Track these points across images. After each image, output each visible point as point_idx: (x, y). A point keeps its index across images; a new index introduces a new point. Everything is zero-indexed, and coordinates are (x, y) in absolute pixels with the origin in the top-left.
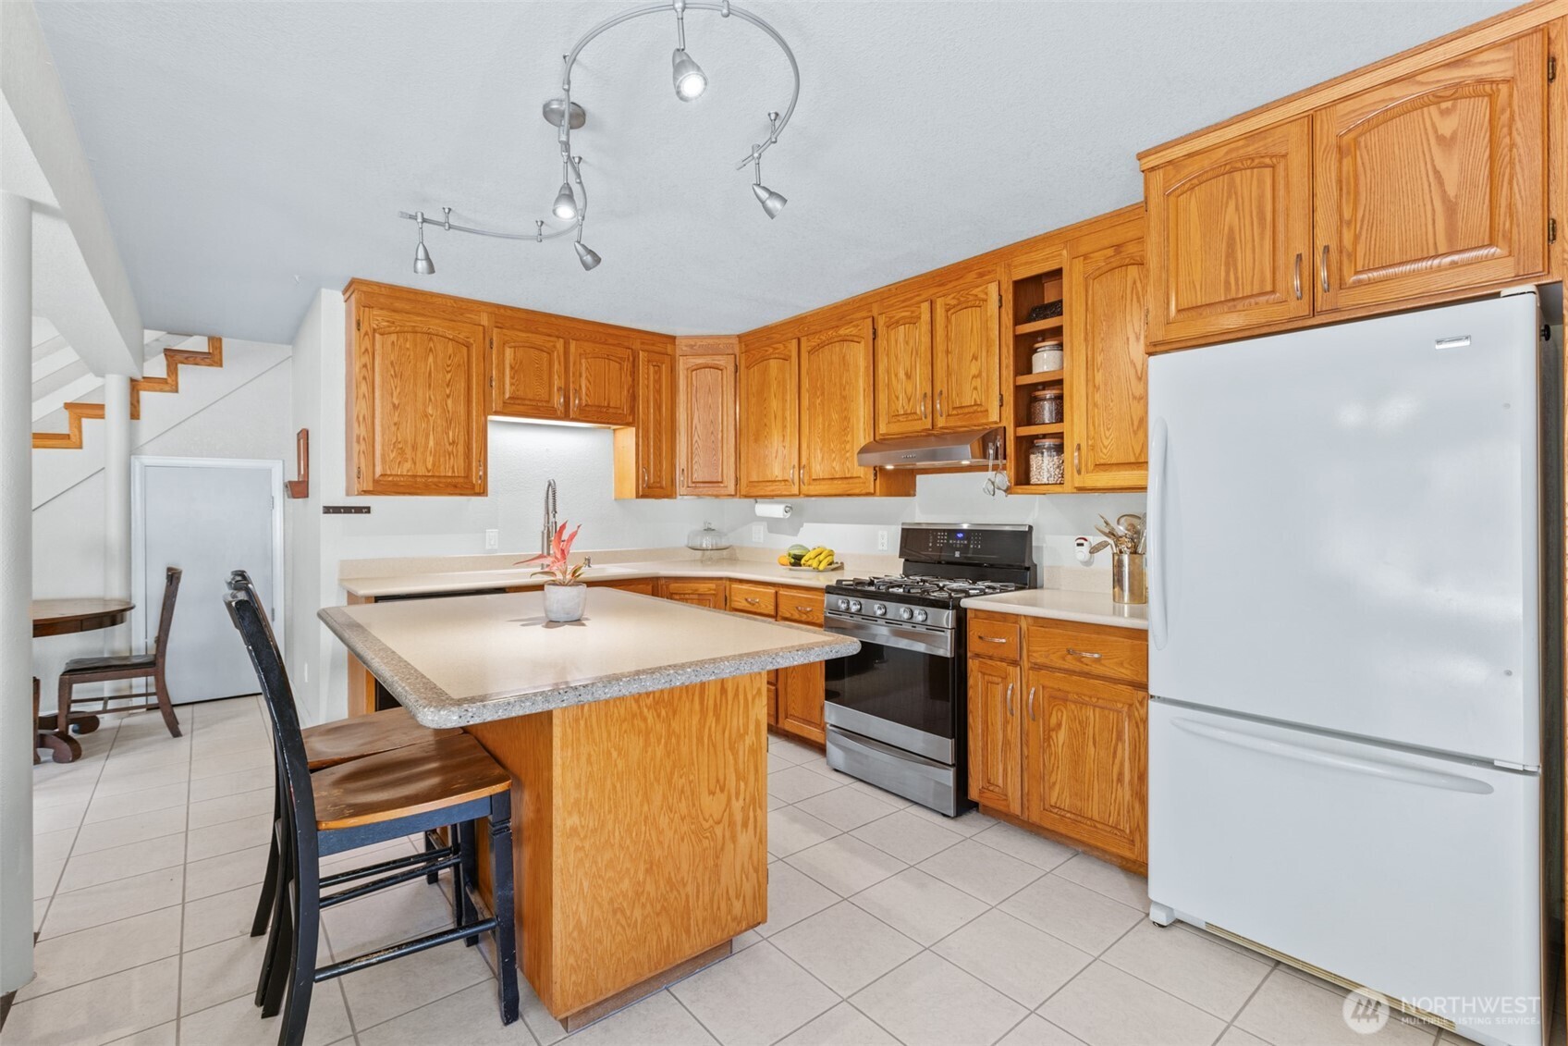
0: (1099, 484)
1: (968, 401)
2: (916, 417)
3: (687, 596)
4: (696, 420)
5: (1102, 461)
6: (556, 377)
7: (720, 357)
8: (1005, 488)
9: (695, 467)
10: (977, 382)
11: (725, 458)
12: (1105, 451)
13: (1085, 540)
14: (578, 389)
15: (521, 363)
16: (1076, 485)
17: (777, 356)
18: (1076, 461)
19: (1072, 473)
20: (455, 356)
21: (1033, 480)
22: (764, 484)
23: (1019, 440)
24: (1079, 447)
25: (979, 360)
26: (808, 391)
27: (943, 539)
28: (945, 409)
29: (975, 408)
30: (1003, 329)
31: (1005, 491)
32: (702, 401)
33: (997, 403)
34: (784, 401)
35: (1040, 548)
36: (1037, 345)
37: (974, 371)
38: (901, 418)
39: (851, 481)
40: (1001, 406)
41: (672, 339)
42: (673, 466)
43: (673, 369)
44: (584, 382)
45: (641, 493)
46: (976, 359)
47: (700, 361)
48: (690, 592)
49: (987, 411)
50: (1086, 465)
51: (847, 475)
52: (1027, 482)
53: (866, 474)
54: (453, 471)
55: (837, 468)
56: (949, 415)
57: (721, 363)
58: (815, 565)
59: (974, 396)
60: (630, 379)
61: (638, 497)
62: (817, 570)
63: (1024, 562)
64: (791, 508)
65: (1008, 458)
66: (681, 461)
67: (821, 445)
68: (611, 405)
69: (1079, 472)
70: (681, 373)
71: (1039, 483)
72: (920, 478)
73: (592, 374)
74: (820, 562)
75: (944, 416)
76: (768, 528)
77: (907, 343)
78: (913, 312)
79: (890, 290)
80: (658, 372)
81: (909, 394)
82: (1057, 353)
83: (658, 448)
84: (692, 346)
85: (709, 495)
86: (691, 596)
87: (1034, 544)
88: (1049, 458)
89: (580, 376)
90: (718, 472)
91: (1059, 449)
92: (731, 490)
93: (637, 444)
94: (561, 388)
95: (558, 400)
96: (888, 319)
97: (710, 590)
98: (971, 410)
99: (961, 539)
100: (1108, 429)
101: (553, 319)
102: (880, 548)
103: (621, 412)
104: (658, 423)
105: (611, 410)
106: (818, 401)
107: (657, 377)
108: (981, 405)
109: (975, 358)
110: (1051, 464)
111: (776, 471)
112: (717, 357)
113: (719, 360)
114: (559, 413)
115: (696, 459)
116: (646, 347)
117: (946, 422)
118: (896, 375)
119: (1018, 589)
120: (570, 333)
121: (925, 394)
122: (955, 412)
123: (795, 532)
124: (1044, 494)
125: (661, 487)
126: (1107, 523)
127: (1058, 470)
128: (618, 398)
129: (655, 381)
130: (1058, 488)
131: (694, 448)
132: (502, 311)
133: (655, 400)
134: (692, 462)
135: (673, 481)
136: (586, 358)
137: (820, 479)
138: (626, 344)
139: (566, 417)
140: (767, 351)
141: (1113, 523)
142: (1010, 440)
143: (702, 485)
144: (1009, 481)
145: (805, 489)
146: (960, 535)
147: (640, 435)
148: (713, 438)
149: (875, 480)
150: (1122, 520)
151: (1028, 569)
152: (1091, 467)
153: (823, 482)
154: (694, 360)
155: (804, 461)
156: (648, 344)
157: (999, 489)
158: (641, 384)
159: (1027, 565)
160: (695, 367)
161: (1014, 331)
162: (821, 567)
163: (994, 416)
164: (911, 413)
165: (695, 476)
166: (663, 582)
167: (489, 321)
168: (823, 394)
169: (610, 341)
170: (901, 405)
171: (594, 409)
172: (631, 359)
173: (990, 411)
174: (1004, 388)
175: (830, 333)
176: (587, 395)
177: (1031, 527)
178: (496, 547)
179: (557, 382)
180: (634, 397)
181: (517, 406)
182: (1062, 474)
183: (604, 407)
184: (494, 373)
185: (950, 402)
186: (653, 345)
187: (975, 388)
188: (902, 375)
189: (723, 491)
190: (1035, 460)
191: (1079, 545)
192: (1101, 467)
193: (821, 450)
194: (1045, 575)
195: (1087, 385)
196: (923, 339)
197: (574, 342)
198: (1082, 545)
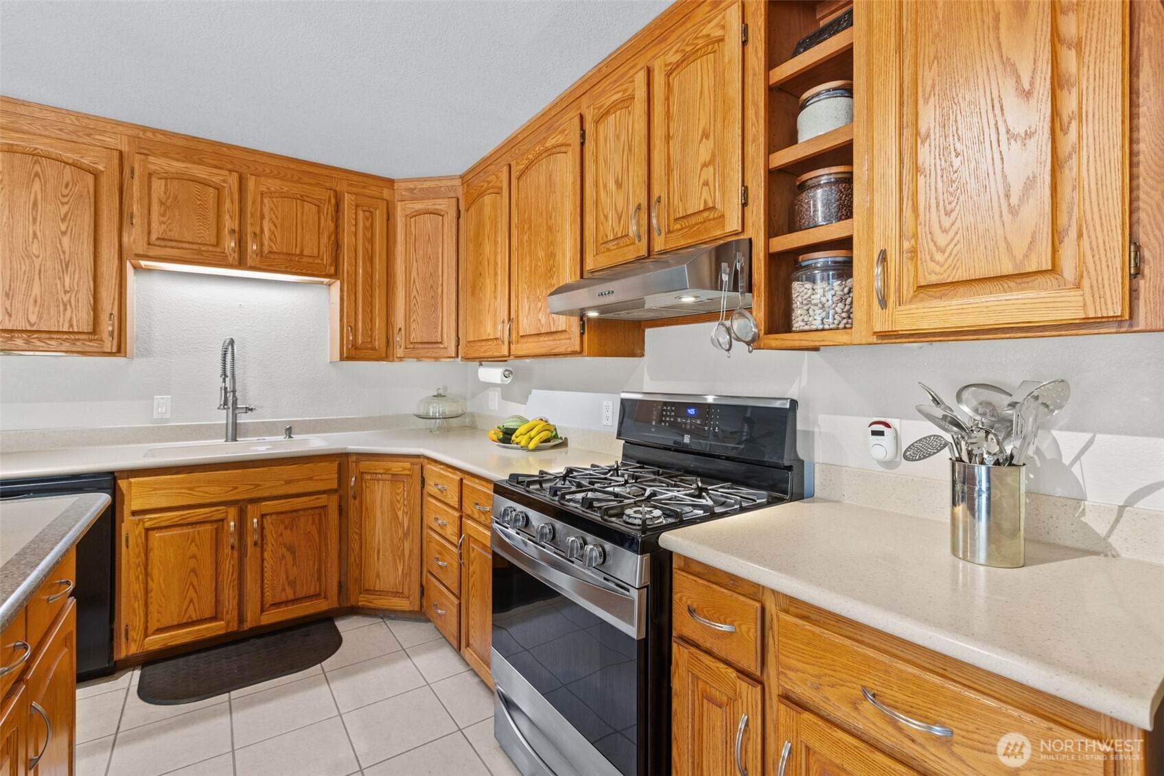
0: (926, 325)
1: (694, 205)
2: (628, 242)
3: (379, 476)
4: (414, 274)
5: (934, 279)
6: (227, 217)
7: (440, 201)
8: (749, 338)
9: (413, 326)
10: (709, 173)
11: (445, 315)
12: (939, 257)
13: (888, 426)
14: (258, 232)
15: (176, 198)
16: (878, 328)
17: (491, 191)
18: (878, 284)
19: (870, 306)
20: (75, 184)
21: (798, 324)
22: (479, 344)
23: (774, 259)
24: (883, 257)
25: (712, 137)
26: (517, 227)
27: (670, 417)
28: (664, 222)
29: (705, 214)
30: (749, 80)
31: (748, 343)
32: (421, 252)
33: (737, 201)
34: (496, 242)
35: (809, 435)
36: (806, 95)
37: (704, 156)
38: (610, 246)
39: (556, 336)
40: (744, 205)
41: (390, 182)
42: (388, 324)
43: (389, 217)
44: (267, 225)
45: (345, 355)
46: (707, 138)
47: (419, 206)
48: (382, 471)
49: (723, 216)
50: (899, 289)
51: (553, 330)
52: (788, 328)
53: (570, 326)
54: (71, 326)
55: (543, 321)
56: (669, 232)
57: (443, 207)
58: (523, 443)
59: (705, 195)
60: (331, 225)
61: (342, 359)
62: (525, 448)
63: (782, 457)
64: (511, 372)
65: (755, 289)
66: (399, 320)
67: (527, 291)
68: (305, 253)
69: (883, 303)
70: (399, 220)
71: (807, 328)
72: (649, 332)
73: (279, 216)
74: (532, 439)
75: (663, 234)
76: (502, 395)
77: (618, 137)
78: (625, 91)
79: (599, 70)
80: (371, 216)
81: (620, 210)
82: (842, 102)
83: (369, 305)
84: (411, 190)
85: (428, 357)
86: (384, 477)
87: (799, 427)
88: (825, 284)
89: (262, 217)
90: (437, 331)
91: (844, 270)
92: (452, 352)
93: (342, 299)
94: (233, 231)
95: (230, 244)
96: (596, 111)
97: (404, 469)
98: (699, 218)
99: (692, 417)
100: (948, 214)
101: (225, 149)
102: (605, 422)
103: (319, 261)
104: (369, 276)
105: (305, 259)
106: (526, 237)
107: (368, 224)
108: (714, 208)
109: (706, 135)
110: (829, 295)
111: (488, 330)
112: (437, 201)
113: (440, 205)
114: (231, 259)
115: (414, 317)
116: (355, 190)
117: (666, 242)
118: (605, 186)
119: (772, 502)
120: (249, 167)
121: (640, 205)
122: (678, 226)
123: (524, 399)
124: (816, 349)
125: (374, 349)
126: (936, 401)
127: (841, 305)
128: (313, 244)
129: (365, 228)
130: (842, 337)
131: (412, 305)
132: (149, 135)
133: (365, 249)
134: (410, 320)
135: (388, 342)
136: (271, 197)
137: (527, 336)
138: (328, 185)
139: (241, 264)
140: (482, 187)
141: (949, 399)
142: (759, 259)
143: (420, 346)
144: (757, 326)
145: (517, 349)
146: (692, 411)
147: (346, 288)
148: (432, 293)
149: (582, 334)
150: (966, 395)
151: (790, 468)
152: (908, 291)
153: (530, 340)
154: (413, 206)
155: (513, 315)
156: (357, 186)
157: (738, 339)
158: (346, 231)
159: (787, 463)
160: (415, 214)
161: (767, 77)
162: (531, 446)
163: (733, 224)
164: (622, 237)
165: (413, 335)
166: (354, 458)
167: (129, 144)
168: (530, 227)
169: (306, 179)
170: (611, 227)
171: (282, 257)
172: (333, 201)
173: (727, 216)
174: (749, 175)
175: (537, 149)
176: (271, 240)
177: (794, 403)
178: (168, 416)
179: (229, 223)
180: (337, 246)
181: (168, 249)
182: (849, 313)
183: (295, 255)
184: (135, 208)
185: (671, 211)
186: (364, 187)
187: (706, 184)
188: (612, 185)
189: (442, 353)
190: (800, 290)
191: (874, 433)
192: (931, 291)
193: (528, 298)
194: (818, 479)
195: (901, 135)
196: (636, 126)
197: (253, 177)
198: (881, 433)
